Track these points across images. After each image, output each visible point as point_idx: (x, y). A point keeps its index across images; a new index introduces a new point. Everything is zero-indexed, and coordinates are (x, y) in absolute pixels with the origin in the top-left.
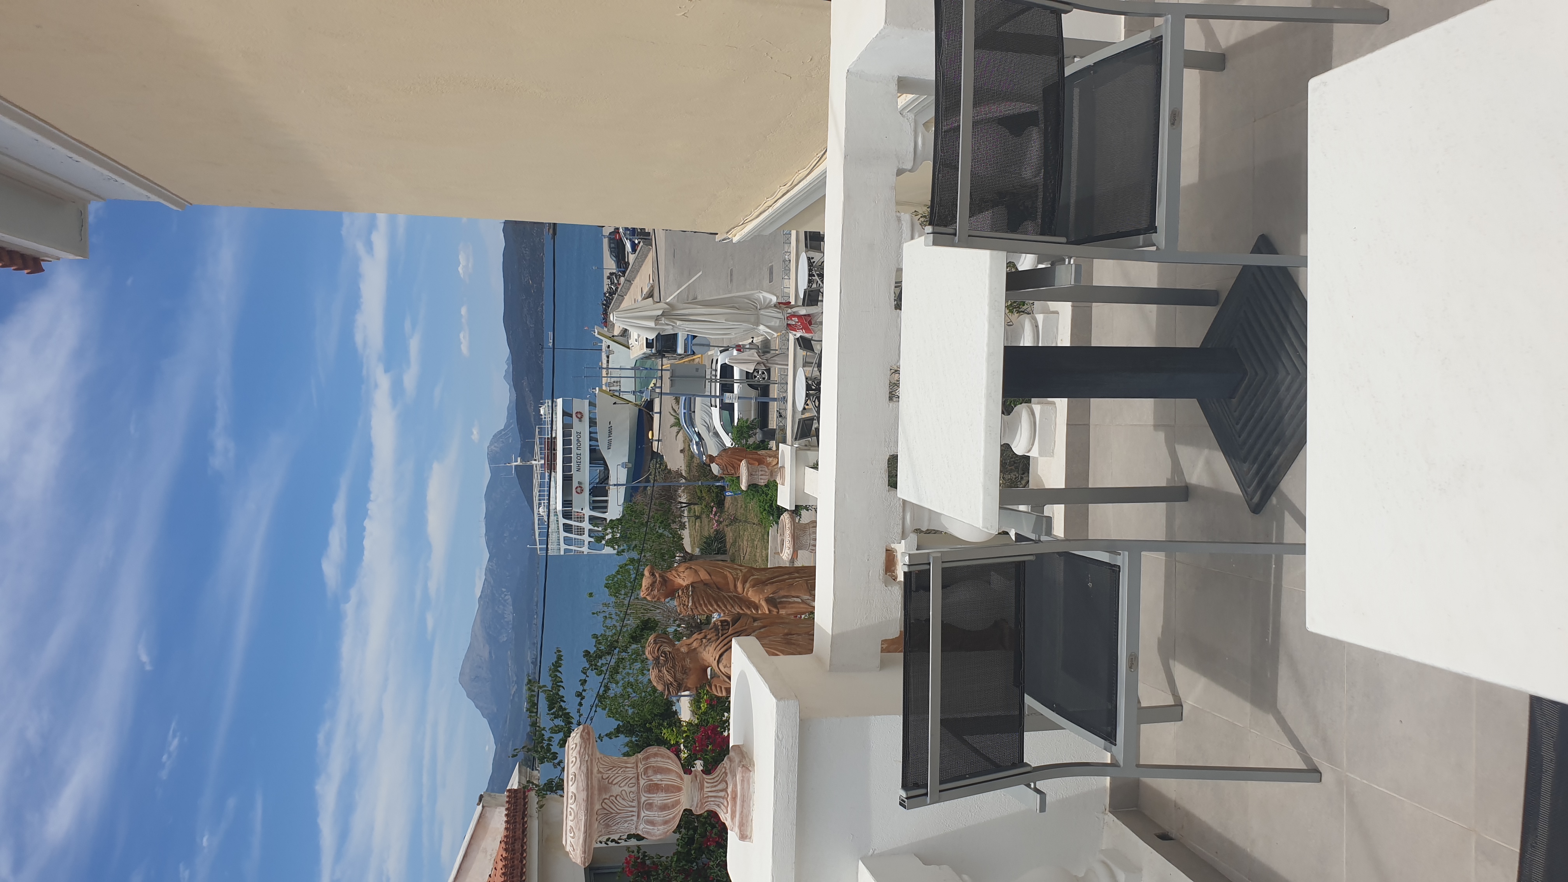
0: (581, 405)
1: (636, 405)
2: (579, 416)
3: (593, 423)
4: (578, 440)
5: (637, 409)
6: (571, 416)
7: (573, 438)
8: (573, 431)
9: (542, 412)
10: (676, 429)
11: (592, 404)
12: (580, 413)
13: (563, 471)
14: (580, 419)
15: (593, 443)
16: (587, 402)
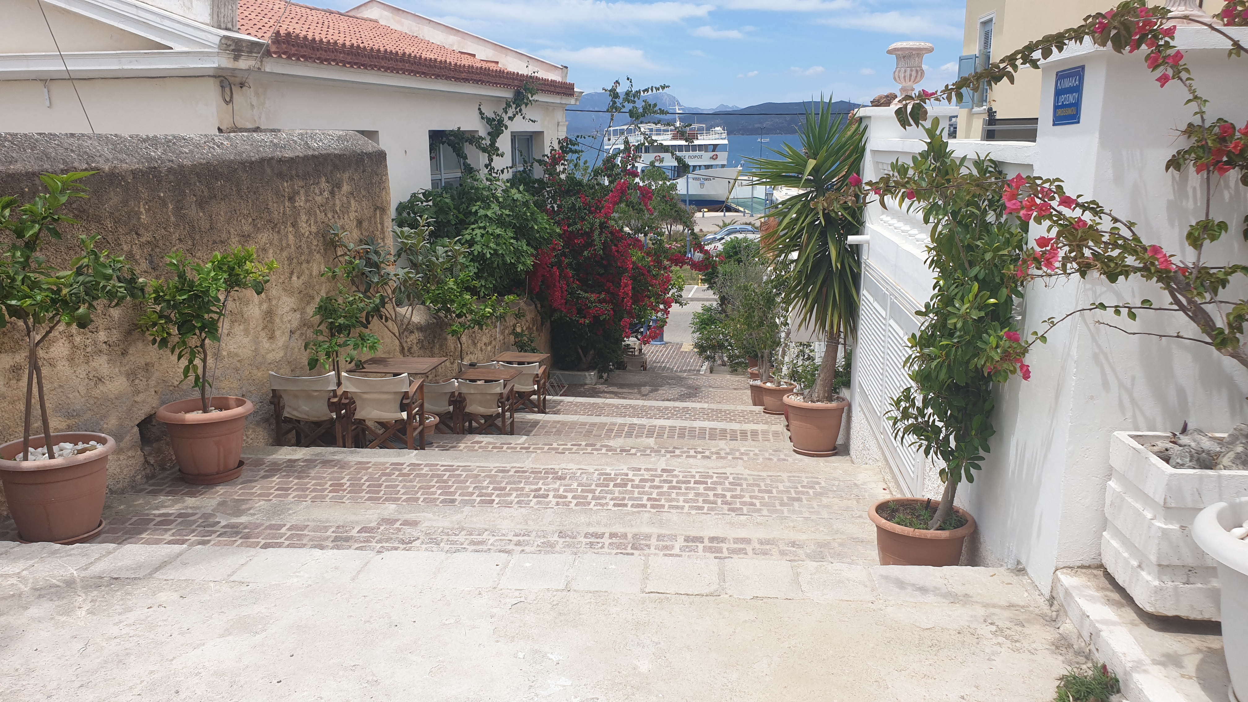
0: (723, 158)
1: (728, 198)
2: (715, 157)
3: (708, 167)
4: (695, 157)
5: (724, 199)
6: (714, 151)
7: (697, 153)
8: (703, 153)
9: (717, 129)
10: (721, 224)
11: (723, 166)
12: (717, 158)
13: (672, 146)
14: (712, 158)
15: (691, 168)
16: (725, 163)
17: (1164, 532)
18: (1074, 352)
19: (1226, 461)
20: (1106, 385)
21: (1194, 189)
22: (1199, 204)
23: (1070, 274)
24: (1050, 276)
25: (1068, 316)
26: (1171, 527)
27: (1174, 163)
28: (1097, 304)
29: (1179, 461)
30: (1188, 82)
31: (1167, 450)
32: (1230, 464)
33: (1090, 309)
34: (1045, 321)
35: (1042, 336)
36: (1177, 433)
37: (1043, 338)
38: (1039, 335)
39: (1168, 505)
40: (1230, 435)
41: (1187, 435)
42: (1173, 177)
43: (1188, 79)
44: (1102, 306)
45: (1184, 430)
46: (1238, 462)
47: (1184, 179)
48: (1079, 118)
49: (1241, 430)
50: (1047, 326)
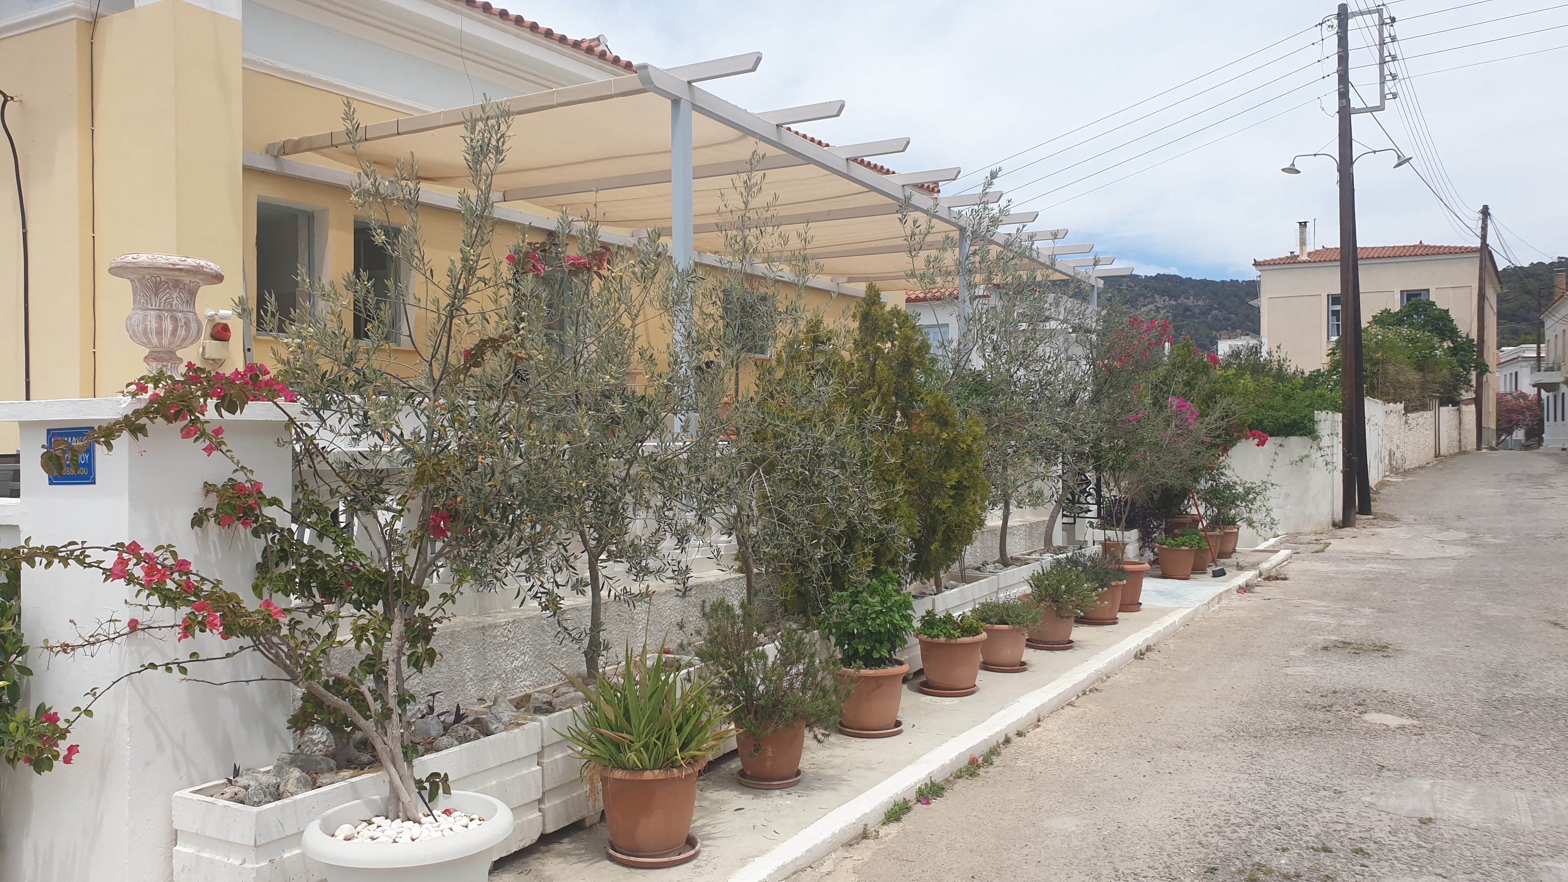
17: (258, 871)
18: (124, 719)
19: (290, 787)
20: (160, 746)
21: (214, 543)
22: (220, 556)
23: (114, 639)
24: (94, 643)
25: (114, 683)
26: (263, 864)
27: (198, 520)
28: (146, 665)
29: (255, 799)
30: (228, 454)
31: (236, 794)
32: (295, 789)
33: (139, 672)
34: (88, 694)
35: (86, 710)
36: (231, 778)
37: (88, 713)
38: (83, 710)
39: (258, 844)
40: (275, 767)
41: (242, 776)
42: (197, 534)
43: (228, 451)
44: (153, 666)
45: (236, 773)
46: (301, 785)
47: (205, 534)
48: (94, 478)
49: (284, 759)
50: (90, 698)
